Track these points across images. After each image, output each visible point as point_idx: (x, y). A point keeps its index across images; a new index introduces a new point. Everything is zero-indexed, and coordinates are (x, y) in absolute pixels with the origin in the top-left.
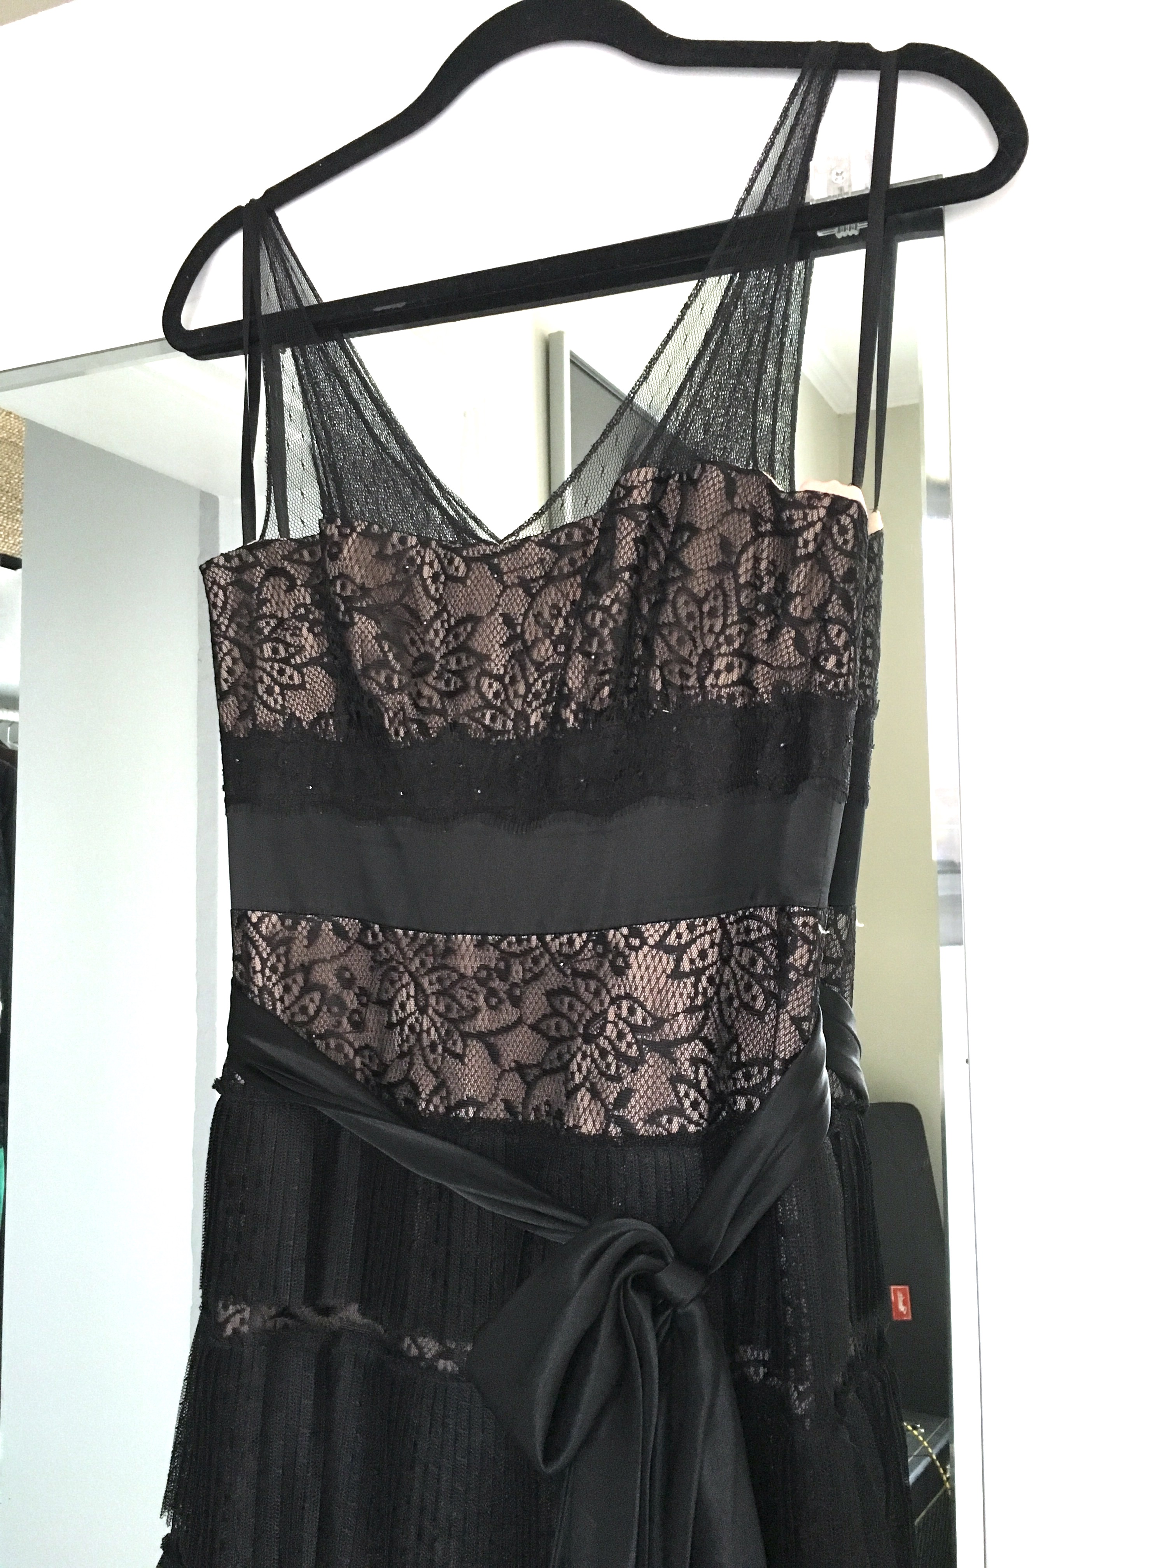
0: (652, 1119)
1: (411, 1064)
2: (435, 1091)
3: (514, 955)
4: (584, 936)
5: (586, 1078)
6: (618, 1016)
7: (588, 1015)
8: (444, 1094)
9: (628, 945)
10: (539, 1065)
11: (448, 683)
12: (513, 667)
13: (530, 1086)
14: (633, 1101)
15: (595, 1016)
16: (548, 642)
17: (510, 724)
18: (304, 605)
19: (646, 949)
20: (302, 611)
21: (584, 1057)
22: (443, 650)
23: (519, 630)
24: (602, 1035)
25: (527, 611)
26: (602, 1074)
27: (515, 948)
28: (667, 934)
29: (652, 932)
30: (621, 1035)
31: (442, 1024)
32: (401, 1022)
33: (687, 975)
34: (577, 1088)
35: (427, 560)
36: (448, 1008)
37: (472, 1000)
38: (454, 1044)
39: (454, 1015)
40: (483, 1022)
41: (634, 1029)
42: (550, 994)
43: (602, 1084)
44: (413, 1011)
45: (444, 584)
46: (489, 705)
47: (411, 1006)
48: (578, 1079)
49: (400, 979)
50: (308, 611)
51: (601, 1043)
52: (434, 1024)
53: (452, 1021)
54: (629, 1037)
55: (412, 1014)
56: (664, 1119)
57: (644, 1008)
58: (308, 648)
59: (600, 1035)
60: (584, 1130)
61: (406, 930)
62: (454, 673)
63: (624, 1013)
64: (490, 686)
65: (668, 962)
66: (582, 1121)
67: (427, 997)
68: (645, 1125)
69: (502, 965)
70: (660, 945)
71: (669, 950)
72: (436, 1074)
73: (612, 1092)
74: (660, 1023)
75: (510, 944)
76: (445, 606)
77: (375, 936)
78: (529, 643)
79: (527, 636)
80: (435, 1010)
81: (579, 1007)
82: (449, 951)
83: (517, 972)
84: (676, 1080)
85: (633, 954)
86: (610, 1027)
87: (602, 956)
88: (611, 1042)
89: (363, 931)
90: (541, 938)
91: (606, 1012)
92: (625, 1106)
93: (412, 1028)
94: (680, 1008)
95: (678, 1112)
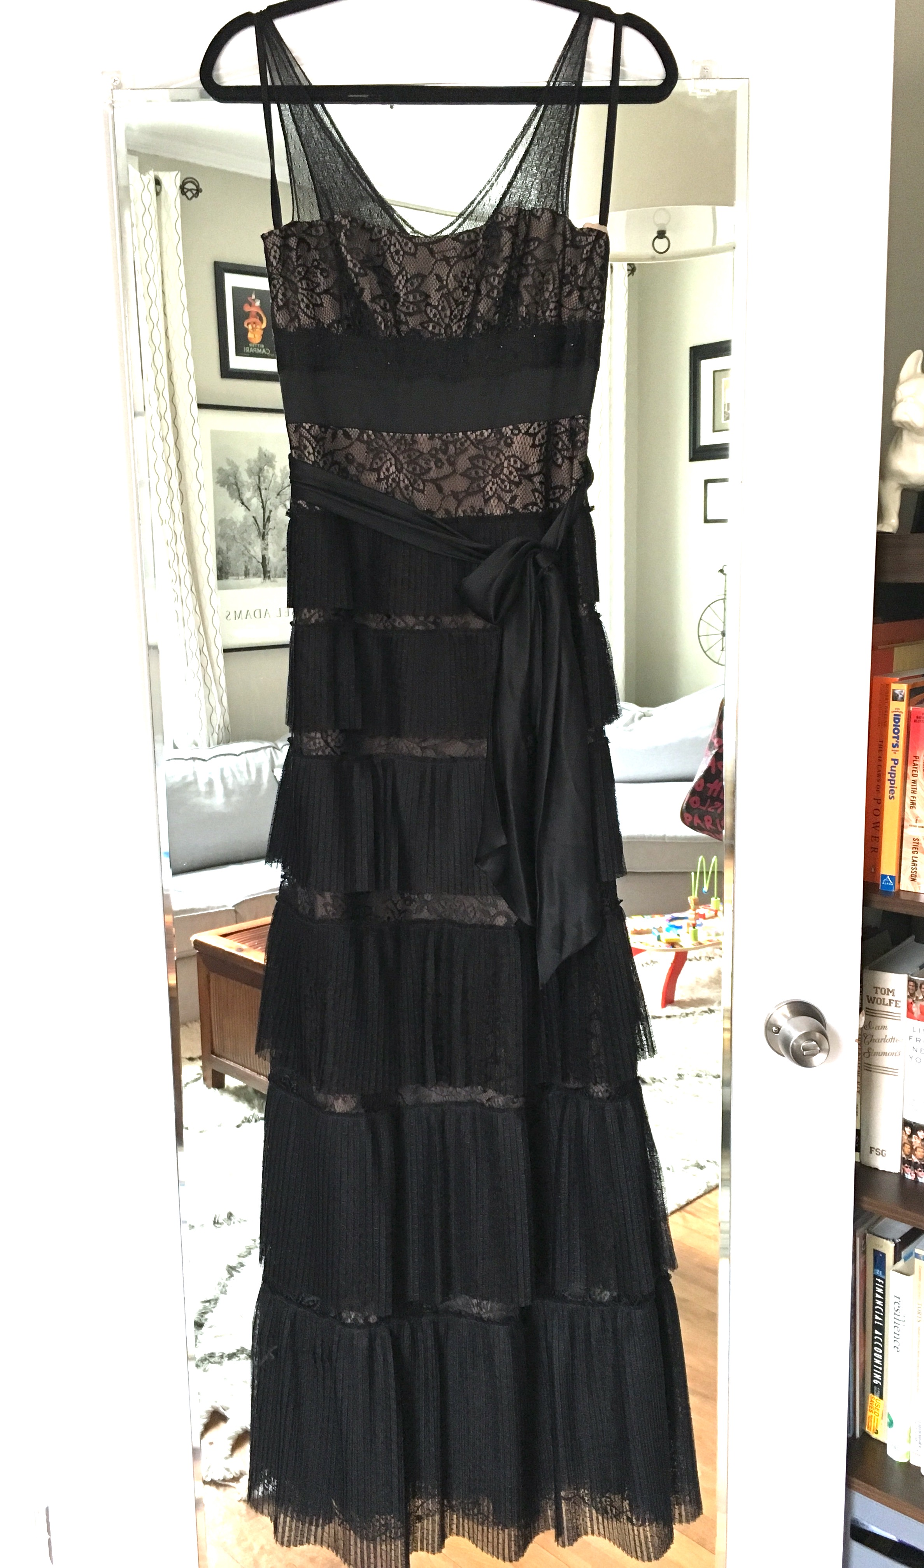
0: (525, 507)
3: (451, 442)
4: (490, 431)
5: (494, 493)
6: (509, 464)
7: (494, 466)
9: (512, 433)
10: (465, 491)
11: (408, 308)
12: (443, 302)
13: (459, 503)
14: (517, 500)
15: (497, 466)
16: (460, 290)
17: (443, 331)
18: (316, 260)
19: (521, 434)
20: (316, 263)
21: (493, 484)
22: (404, 291)
23: (445, 282)
24: (502, 473)
25: (449, 273)
26: (502, 489)
27: (451, 439)
28: (530, 428)
29: (523, 427)
30: (511, 473)
31: (411, 477)
33: (538, 446)
34: (490, 498)
35: (393, 243)
36: (414, 469)
37: (427, 464)
38: (419, 485)
40: (433, 474)
41: (517, 470)
42: (471, 459)
43: (503, 494)
44: (394, 471)
45: (403, 256)
46: (430, 320)
47: (393, 469)
48: (490, 494)
49: (386, 456)
50: (319, 264)
51: (502, 477)
52: (407, 477)
53: (417, 475)
54: (515, 474)
55: (393, 473)
57: (520, 460)
58: (322, 284)
59: (500, 474)
60: (496, 514)
61: (388, 433)
62: (411, 303)
63: (512, 463)
64: (431, 311)
65: (530, 440)
66: (494, 511)
67: (402, 465)
69: (444, 447)
70: (527, 433)
71: (530, 435)
73: (508, 497)
74: (527, 466)
75: (447, 437)
76: (404, 268)
77: (368, 436)
78: (451, 290)
79: (450, 286)
80: (407, 470)
81: (488, 463)
82: (414, 442)
83: (451, 449)
85: (515, 438)
86: (505, 469)
87: (500, 439)
88: (506, 476)
89: (361, 434)
90: (465, 433)
91: (503, 463)
92: (514, 502)
93: (393, 480)
94: (535, 460)
95: (535, 504)
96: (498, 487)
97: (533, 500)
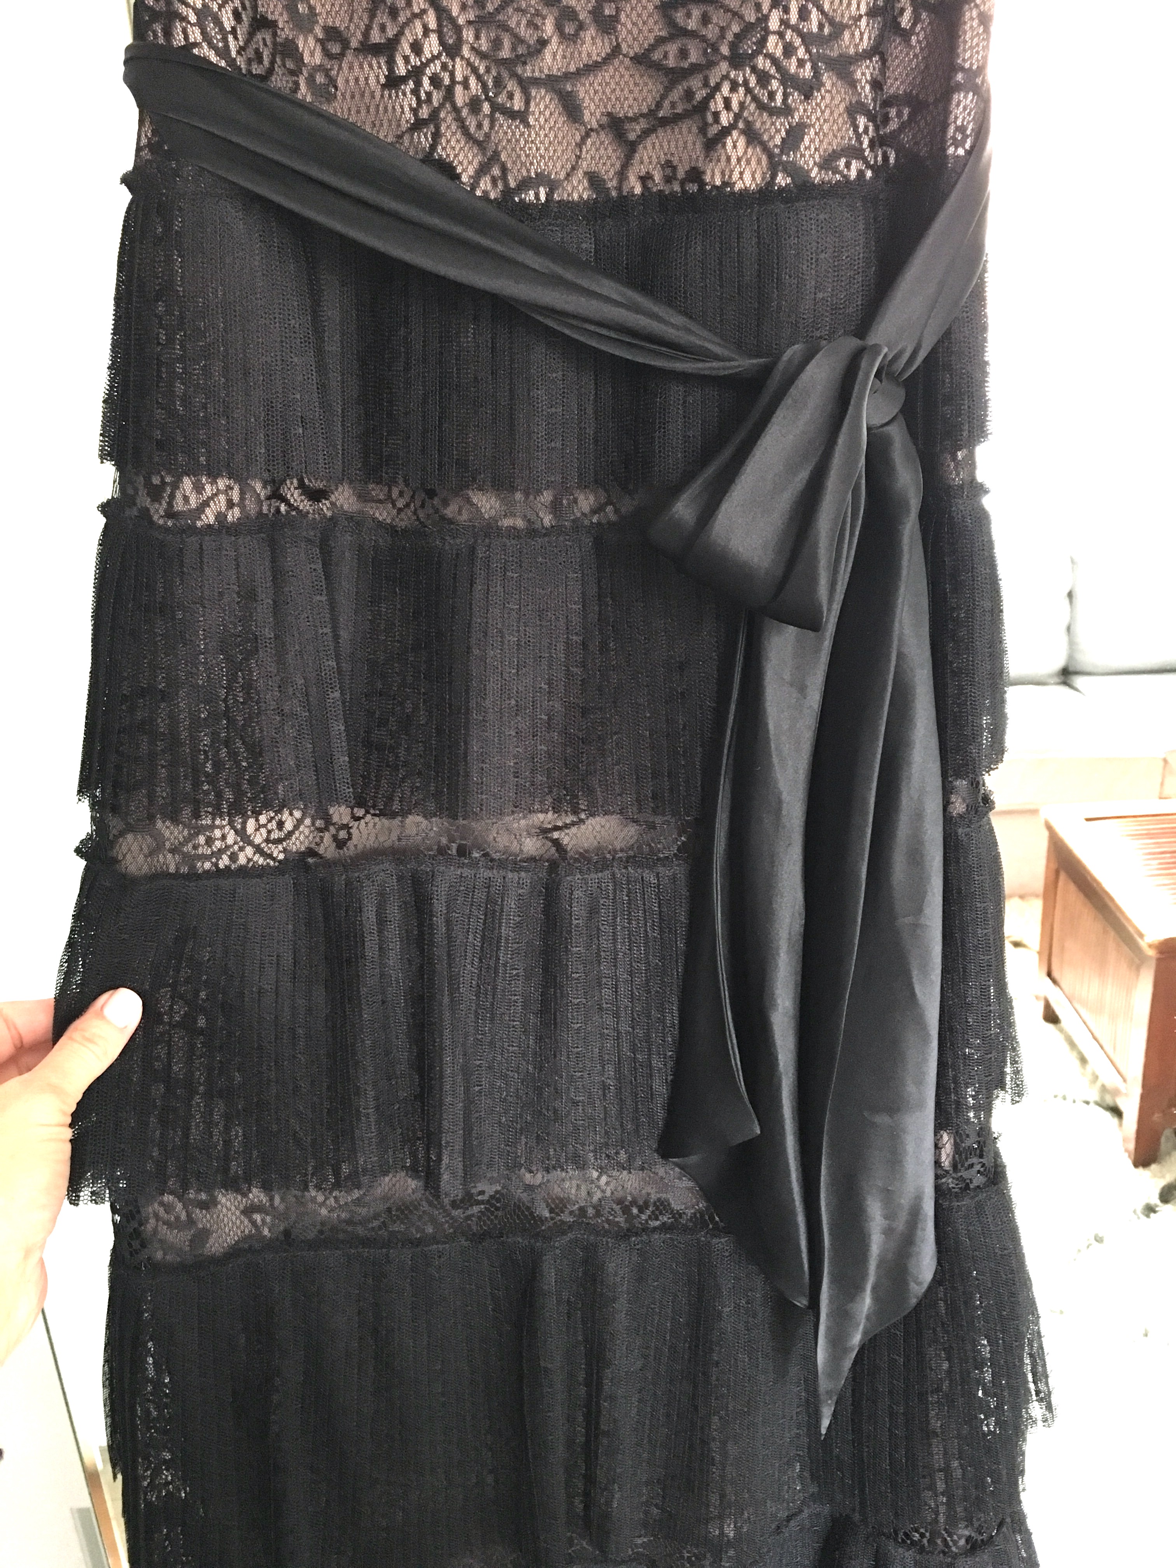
0: (827, 163)
1: (437, 135)
2: (482, 170)
5: (737, 116)
7: (736, 28)
8: (496, 171)
13: (630, 149)
15: (748, 28)
21: (734, 88)
24: (762, 53)
26: (761, 107)
30: (789, 49)
32: (416, 73)
34: (726, 132)
36: (497, 44)
37: (536, 27)
41: (807, 39)
42: (669, 7)
43: (762, 121)
47: (432, 46)
48: (725, 119)
49: (409, 6)
51: (760, 66)
52: (475, 70)
54: (801, 53)
56: (842, 162)
60: (739, 186)
66: (736, 176)
67: (458, 29)
68: (819, 172)
72: (481, 145)
74: (838, 29)
81: (719, 18)
84: (853, 110)
86: (772, 40)
88: (775, 61)
91: (766, 18)
92: (796, 147)
96: (749, 98)
97: (850, 139)
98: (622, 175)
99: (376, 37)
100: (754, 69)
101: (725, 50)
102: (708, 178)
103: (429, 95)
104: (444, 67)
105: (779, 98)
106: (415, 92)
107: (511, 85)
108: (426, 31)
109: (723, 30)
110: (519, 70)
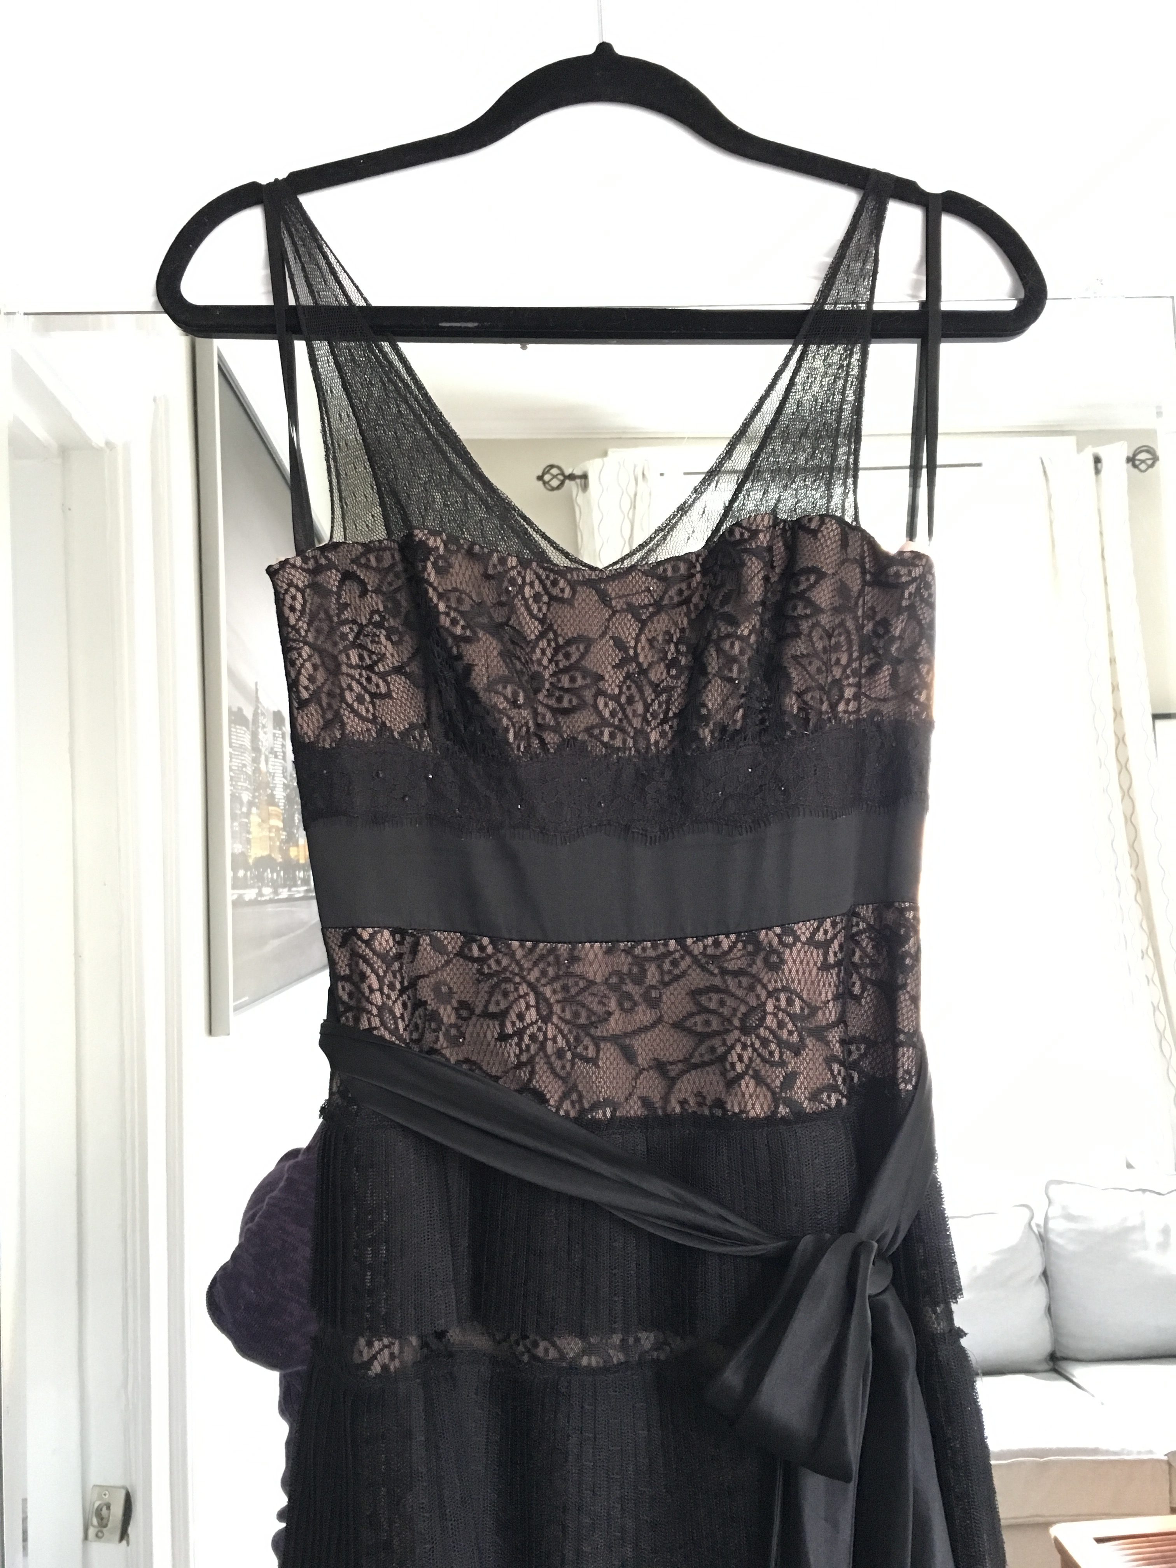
0: (814, 1096)
1: (532, 1073)
2: (565, 1096)
3: (650, 959)
4: (733, 937)
5: (748, 1067)
6: (777, 1007)
7: (743, 1009)
8: (574, 1097)
9: (781, 942)
10: (685, 1060)
11: (560, 700)
12: (629, 688)
13: (671, 1082)
14: (798, 1082)
15: (752, 1009)
16: (662, 665)
17: (630, 743)
18: (378, 613)
19: (799, 945)
20: (377, 618)
21: (744, 1047)
22: (552, 668)
23: (631, 652)
24: (762, 1026)
25: (638, 636)
26: (764, 1060)
27: (651, 953)
28: (817, 929)
29: (803, 930)
30: (781, 1025)
31: (570, 1032)
32: (520, 1033)
33: (832, 967)
34: (740, 1076)
35: (527, 581)
36: (576, 1015)
37: (604, 1005)
38: (586, 1048)
39: (582, 1020)
40: (616, 1024)
41: (793, 1017)
42: (695, 994)
43: (764, 1070)
44: (534, 1020)
45: (549, 605)
46: (604, 723)
47: (532, 1015)
48: (739, 1068)
49: (516, 989)
50: (383, 618)
51: (762, 1034)
52: (561, 1031)
53: (582, 1026)
54: (790, 1026)
55: (532, 1023)
56: (825, 1096)
57: (801, 998)
58: (388, 655)
59: (758, 1027)
60: (752, 1114)
61: (522, 941)
62: (567, 690)
63: (783, 1003)
64: (606, 705)
65: (817, 956)
66: (749, 1106)
67: (550, 1006)
68: (809, 1103)
69: (635, 970)
70: (811, 941)
71: (818, 945)
72: (564, 1080)
73: (778, 1077)
74: (814, 1010)
75: (644, 949)
76: (551, 625)
77: (482, 948)
78: (645, 666)
79: (641, 660)
80: (560, 1018)
81: (730, 1002)
82: (574, 959)
83: (652, 974)
84: (829, 1060)
85: (788, 951)
86: (769, 1018)
87: (753, 955)
88: (772, 1032)
89: (467, 944)
90: (680, 941)
91: (763, 1005)
92: (791, 1088)
93: (533, 1037)
94: (830, 996)
95: (834, 1088)
96: (755, 1054)
97: (829, 1080)
98: (666, 1099)
99: (492, 1008)
100: (758, 1036)
101: (736, 1023)
102: (729, 1107)
103: (528, 1046)
104: (540, 1029)
105: (777, 1055)
106: (518, 1045)
107: (587, 1041)
108: (528, 1007)
109: (735, 1010)
110: (592, 1031)
